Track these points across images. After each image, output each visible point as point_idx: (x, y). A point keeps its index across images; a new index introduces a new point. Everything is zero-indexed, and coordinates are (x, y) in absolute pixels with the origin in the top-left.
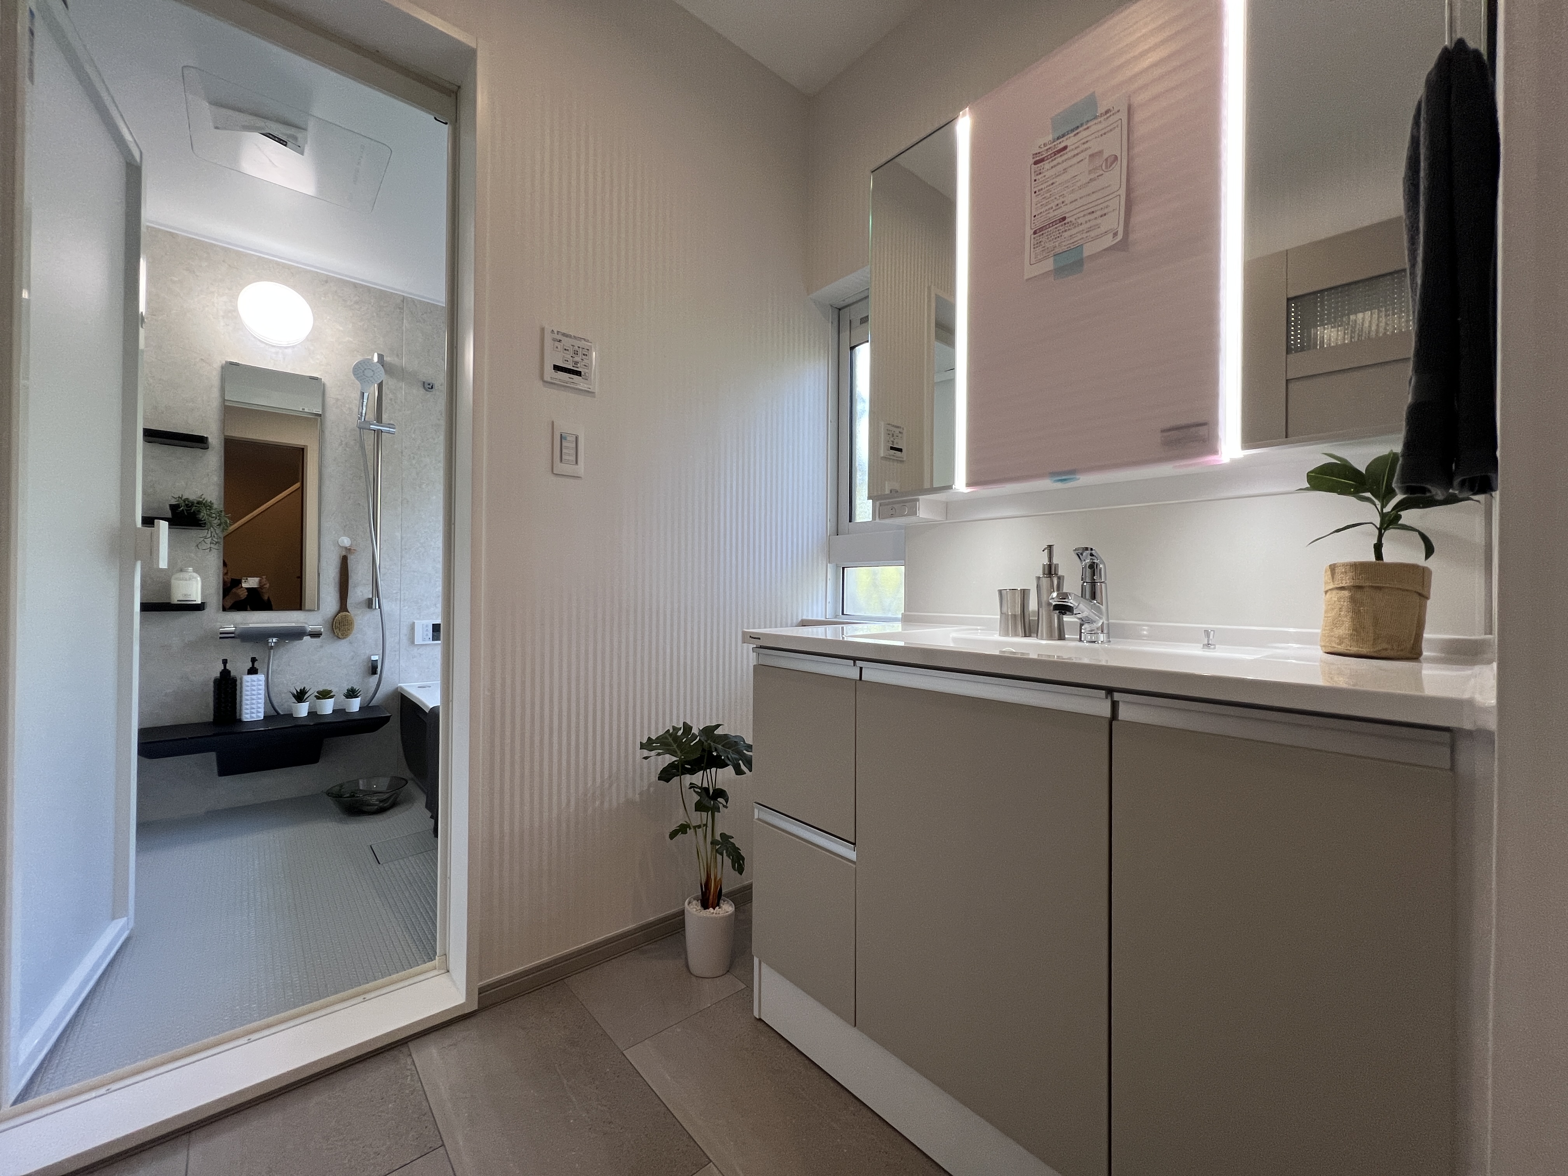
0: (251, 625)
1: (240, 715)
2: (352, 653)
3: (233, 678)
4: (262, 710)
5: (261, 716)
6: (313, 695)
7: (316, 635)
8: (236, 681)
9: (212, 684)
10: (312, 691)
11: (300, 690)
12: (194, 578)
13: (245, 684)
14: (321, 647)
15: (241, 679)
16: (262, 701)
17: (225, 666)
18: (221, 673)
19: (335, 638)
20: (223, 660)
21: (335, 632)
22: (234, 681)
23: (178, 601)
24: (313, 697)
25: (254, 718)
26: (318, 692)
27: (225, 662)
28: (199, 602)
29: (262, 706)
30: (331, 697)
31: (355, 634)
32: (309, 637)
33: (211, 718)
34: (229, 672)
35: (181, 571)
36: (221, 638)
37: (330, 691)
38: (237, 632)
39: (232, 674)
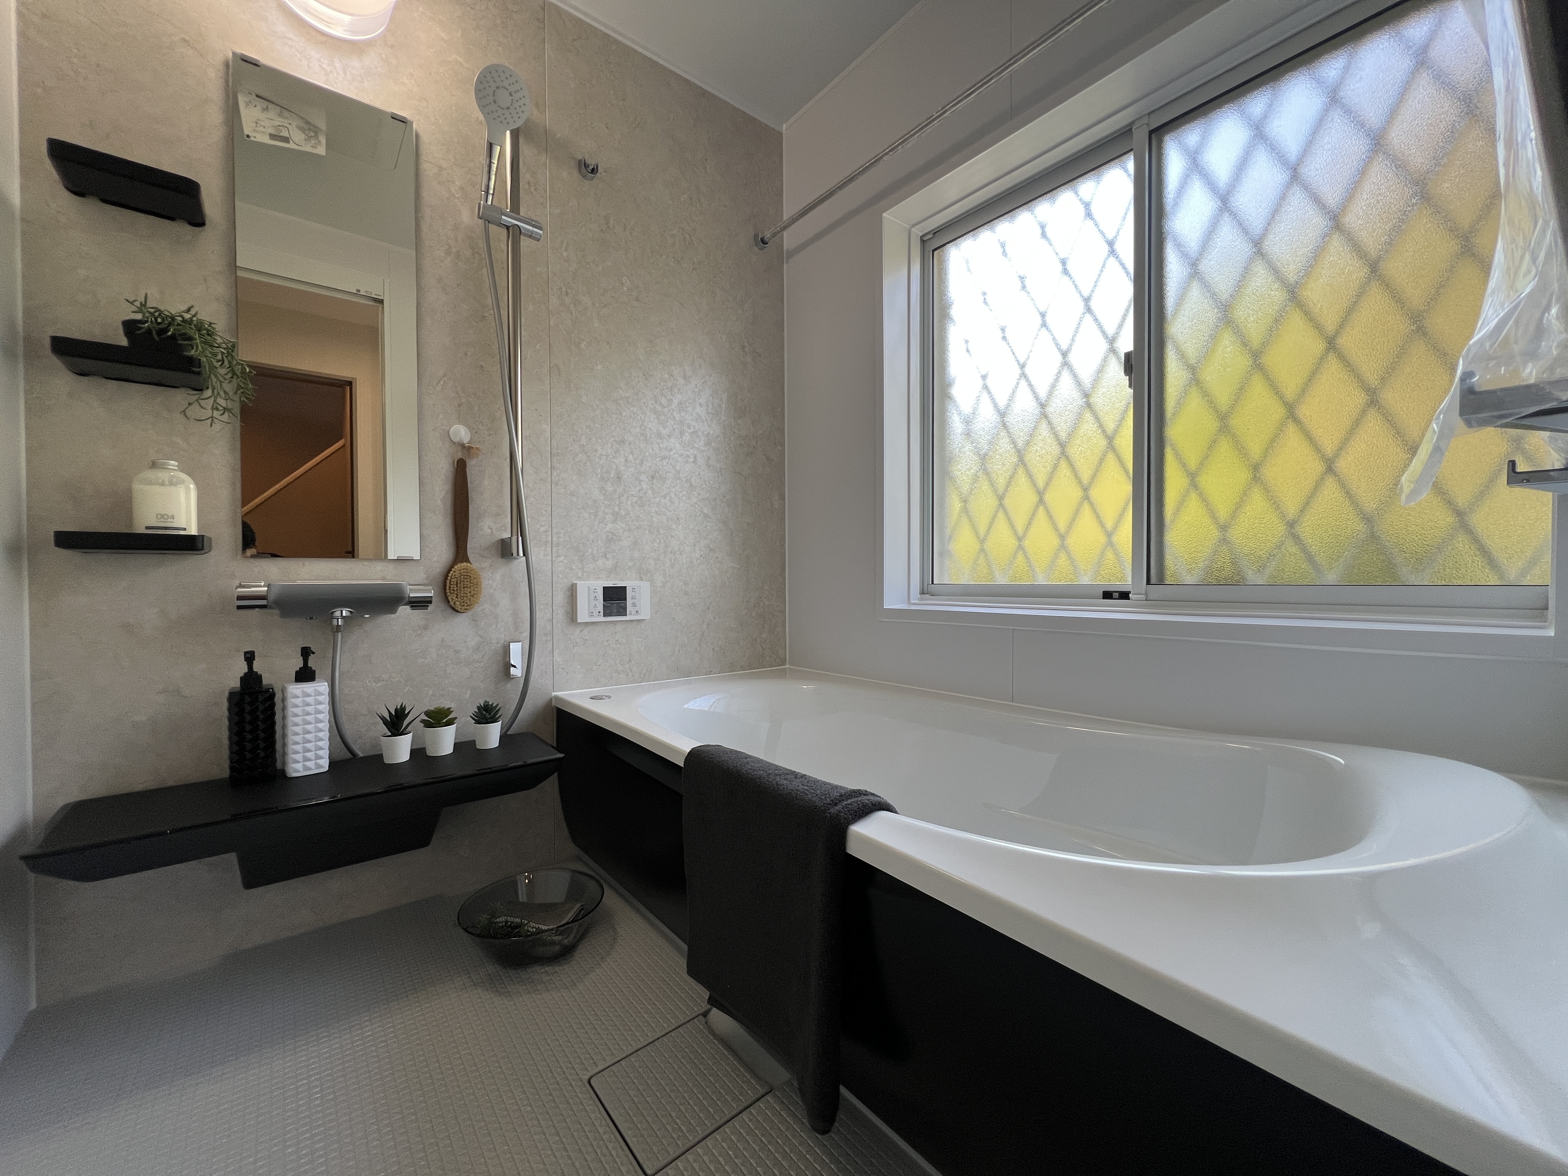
0: (299, 582)
1: (284, 763)
2: (477, 639)
3: (267, 691)
4: (325, 753)
5: (324, 765)
6: (419, 719)
7: (420, 604)
8: (273, 695)
9: (225, 705)
10: (417, 711)
11: (396, 710)
12: (183, 482)
13: (291, 701)
14: (426, 628)
15: (283, 691)
16: (325, 735)
17: (250, 666)
18: (242, 679)
19: (450, 611)
20: (246, 653)
21: (450, 598)
22: (269, 695)
23: (147, 528)
24: (418, 725)
25: (310, 769)
26: (427, 713)
27: (250, 657)
28: (193, 531)
29: (325, 744)
30: (450, 723)
31: (483, 606)
32: (408, 607)
33: (226, 773)
34: (259, 678)
35: (154, 465)
36: (240, 607)
37: (449, 711)
38: (271, 597)
39: (265, 682)
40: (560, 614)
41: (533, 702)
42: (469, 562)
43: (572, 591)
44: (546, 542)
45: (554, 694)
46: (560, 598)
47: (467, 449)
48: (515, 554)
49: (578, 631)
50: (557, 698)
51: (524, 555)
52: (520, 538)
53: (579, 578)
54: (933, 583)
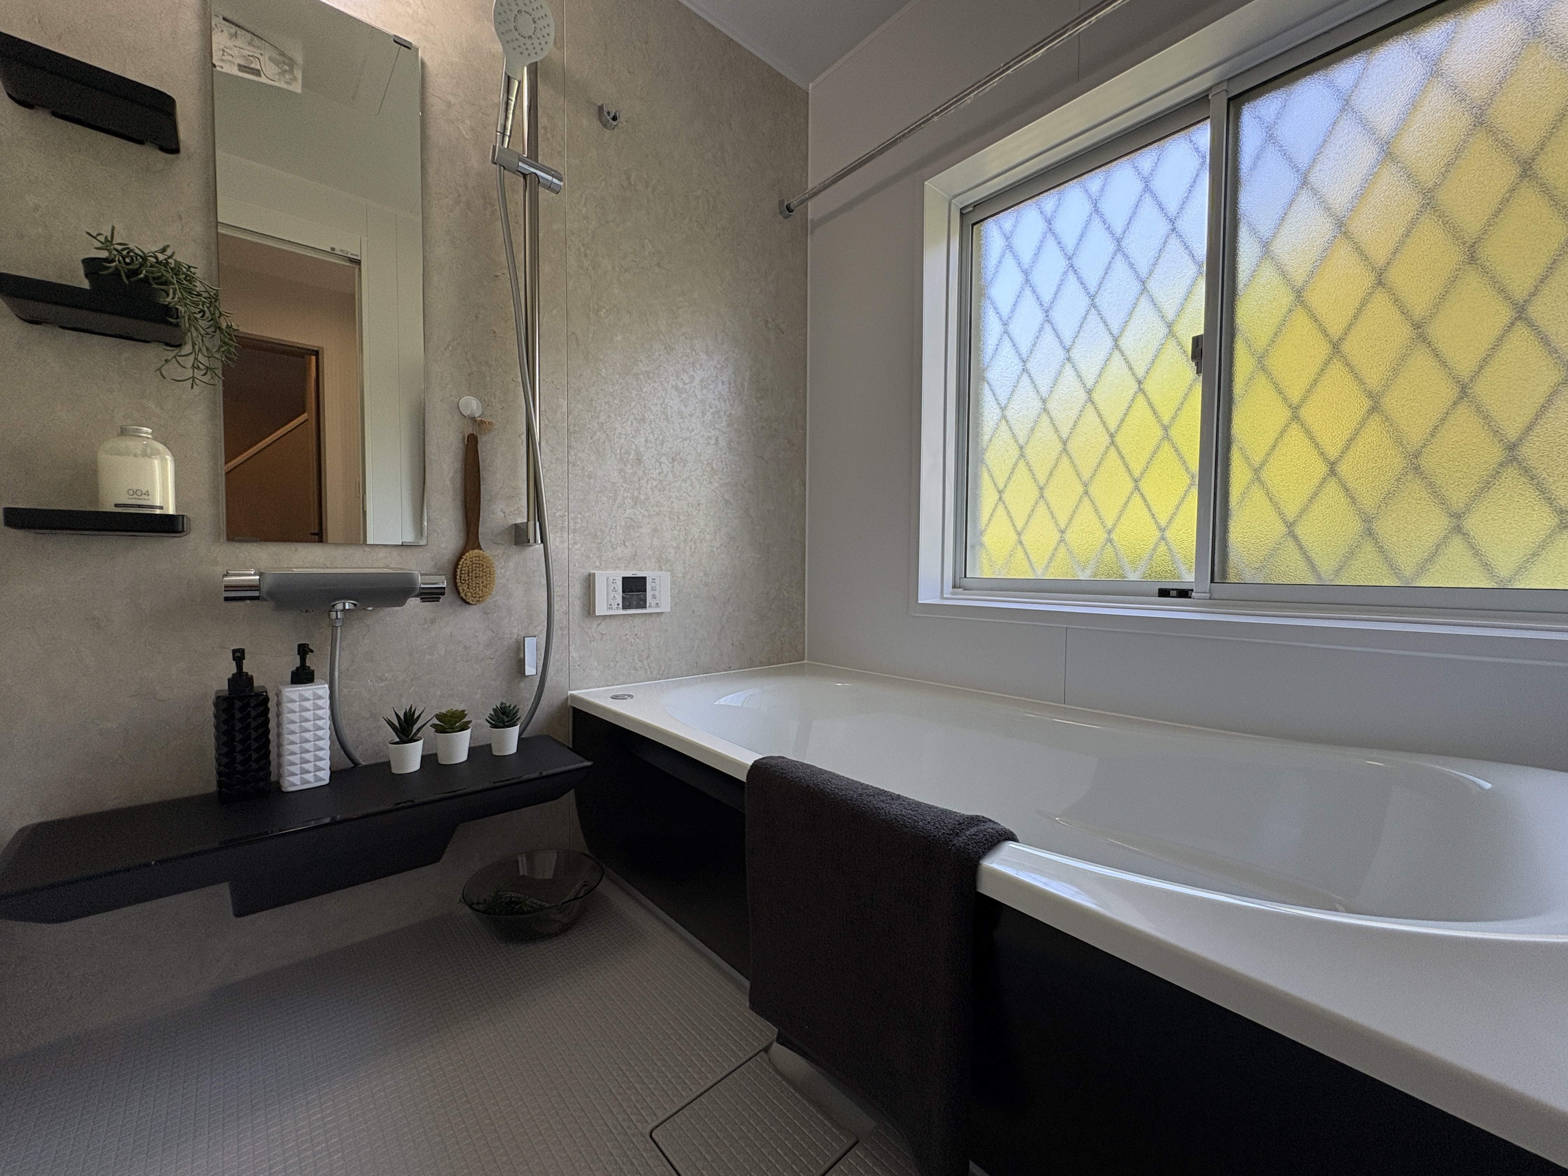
0: (296, 571)
1: (280, 776)
2: (489, 633)
3: (259, 694)
4: (326, 764)
5: (325, 776)
6: (430, 723)
7: (431, 595)
8: (267, 699)
9: (211, 710)
10: (427, 716)
11: (405, 714)
12: (157, 453)
13: (287, 706)
14: (433, 621)
15: (278, 694)
16: (326, 744)
17: (239, 666)
18: (230, 681)
19: (460, 602)
20: (234, 651)
21: (460, 589)
22: (263, 700)
23: (116, 505)
24: (429, 731)
25: (309, 782)
26: (438, 717)
27: (239, 656)
28: (171, 510)
29: (326, 754)
30: (463, 728)
31: (496, 597)
32: (418, 599)
33: (213, 787)
34: (250, 679)
35: (123, 432)
36: (227, 599)
37: (463, 714)
38: (265, 587)
39: (256, 683)
40: (577, 606)
41: (550, 701)
42: (481, 549)
43: (589, 583)
44: (562, 528)
45: (570, 692)
46: (577, 590)
47: (478, 424)
48: (532, 541)
49: (595, 625)
50: (573, 697)
51: (542, 542)
52: (538, 524)
53: (597, 568)
54: (965, 576)
